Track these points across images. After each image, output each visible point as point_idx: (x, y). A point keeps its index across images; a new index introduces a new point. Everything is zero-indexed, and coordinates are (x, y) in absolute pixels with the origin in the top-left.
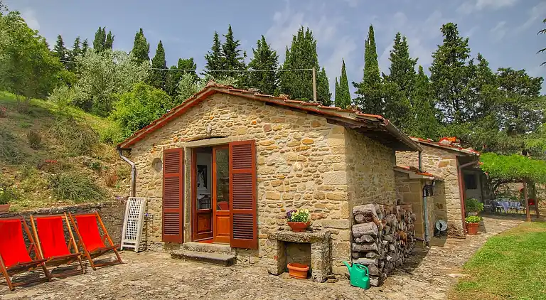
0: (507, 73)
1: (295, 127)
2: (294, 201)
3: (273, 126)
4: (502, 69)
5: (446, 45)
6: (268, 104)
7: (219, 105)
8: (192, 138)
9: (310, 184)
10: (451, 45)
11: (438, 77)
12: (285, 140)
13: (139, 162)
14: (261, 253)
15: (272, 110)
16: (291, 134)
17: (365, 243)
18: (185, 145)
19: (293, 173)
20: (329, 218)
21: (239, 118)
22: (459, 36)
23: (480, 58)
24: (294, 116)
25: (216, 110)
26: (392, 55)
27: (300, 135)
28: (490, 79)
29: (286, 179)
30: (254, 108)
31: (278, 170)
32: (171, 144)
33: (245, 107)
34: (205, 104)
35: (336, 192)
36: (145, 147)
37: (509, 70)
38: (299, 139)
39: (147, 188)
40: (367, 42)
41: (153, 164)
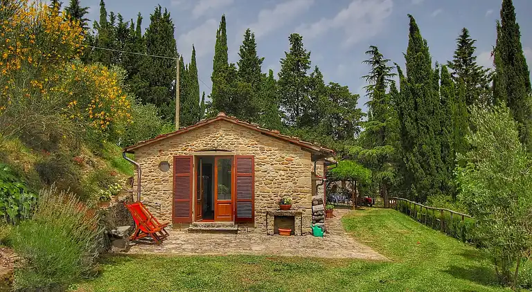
0: (335, 87)
1: (281, 150)
2: (279, 193)
3: (266, 148)
4: (333, 83)
5: (292, 54)
6: (263, 133)
7: (224, 129)
8: (199, 149)
9: (290, 184)
10: (296, 55)
11: (286, 84)
12: (274, 157)
13: (143, 163)
14: (256, 225)
15: (266, 138)
16: (278, 154)
17: (320, 215)
18: (195, 154)
19: (279, 177)
20: (300, 203)
21: (240, 140)
22: (303, 48)
23: (317, 70)
24: (281, 143)
25: (221, 132)
26: (241, 50)
27: (283, 155)
28: (323, 91)
29: (274, 181)
30: (253, 135)
31: (269, 175)
32: (180, 152)
33: (245, 133)
34: (212, 127)
35: (305, 189)
36: (150, 152)
37: (337, 85)
38: (283, 158)
39: (153, 184)
40: (219, 32)
41: (160, 166)
